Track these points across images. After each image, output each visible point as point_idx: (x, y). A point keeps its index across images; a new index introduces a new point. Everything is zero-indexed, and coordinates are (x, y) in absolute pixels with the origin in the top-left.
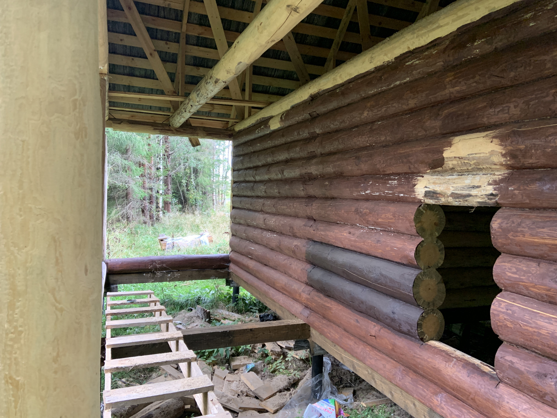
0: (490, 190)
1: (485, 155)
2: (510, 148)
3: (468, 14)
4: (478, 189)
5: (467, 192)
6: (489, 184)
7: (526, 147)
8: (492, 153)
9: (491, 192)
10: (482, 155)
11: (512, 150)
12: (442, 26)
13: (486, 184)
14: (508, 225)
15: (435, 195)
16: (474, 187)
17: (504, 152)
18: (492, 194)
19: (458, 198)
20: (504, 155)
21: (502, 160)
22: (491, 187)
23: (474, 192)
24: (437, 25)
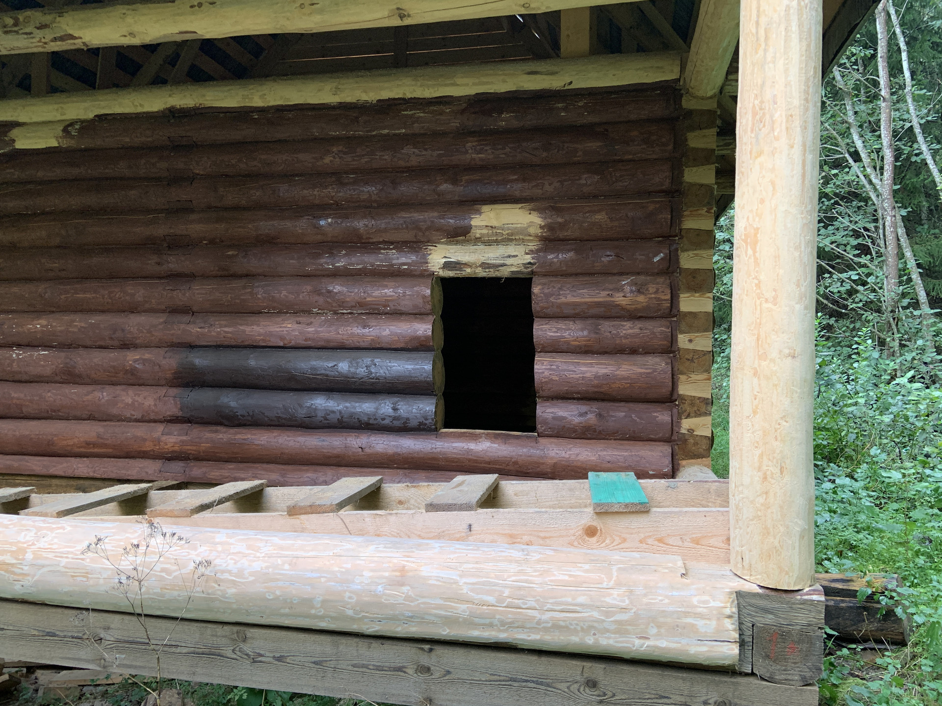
0: (528, 258)
1: (522, 226)
2: (550, 221)
3: (492, 83)
4: (514, 259)
5: (502, 262)
6: (527, 254)
7: (566, 221)
8: (531, 224)
9: (529, 261)
10: (519, 226)
11: (551, 223)
12: (458, 85)
13: (523, 253)
14: (550, 290)
15: (458, 266)
16: (509, 256)
17: (543, 224)
18: (530, 263)
19: (489, 268)
20: (541, 227)
21: (539, 231)
22: (529, 256)
23: (509, 261)
24: (452, 82)
